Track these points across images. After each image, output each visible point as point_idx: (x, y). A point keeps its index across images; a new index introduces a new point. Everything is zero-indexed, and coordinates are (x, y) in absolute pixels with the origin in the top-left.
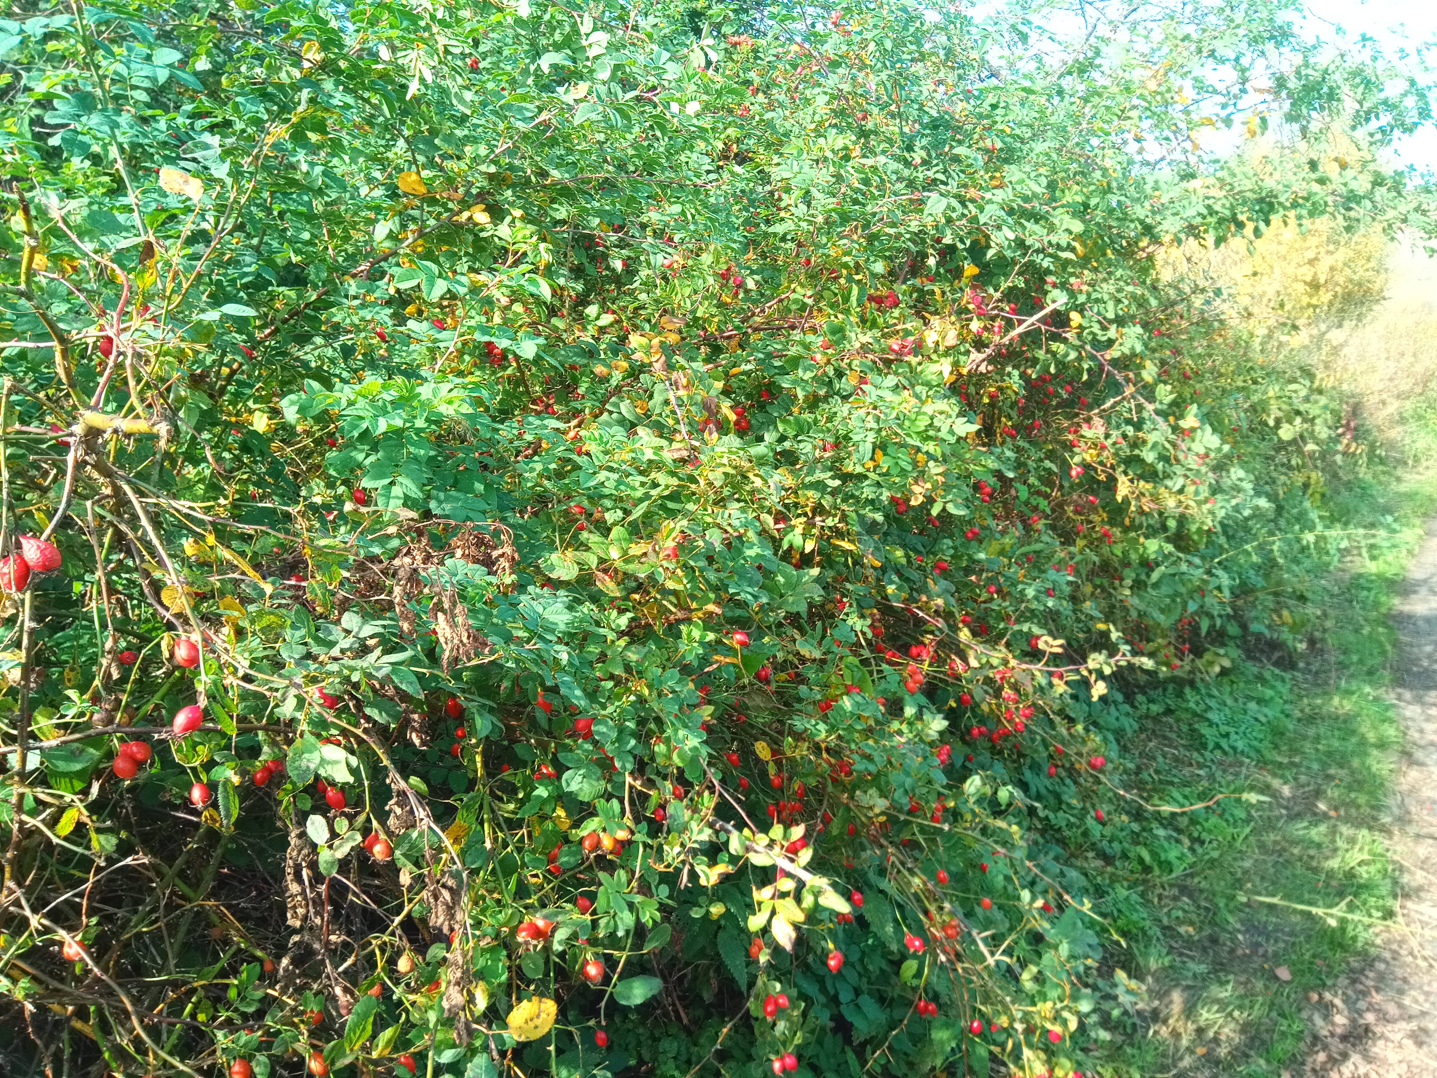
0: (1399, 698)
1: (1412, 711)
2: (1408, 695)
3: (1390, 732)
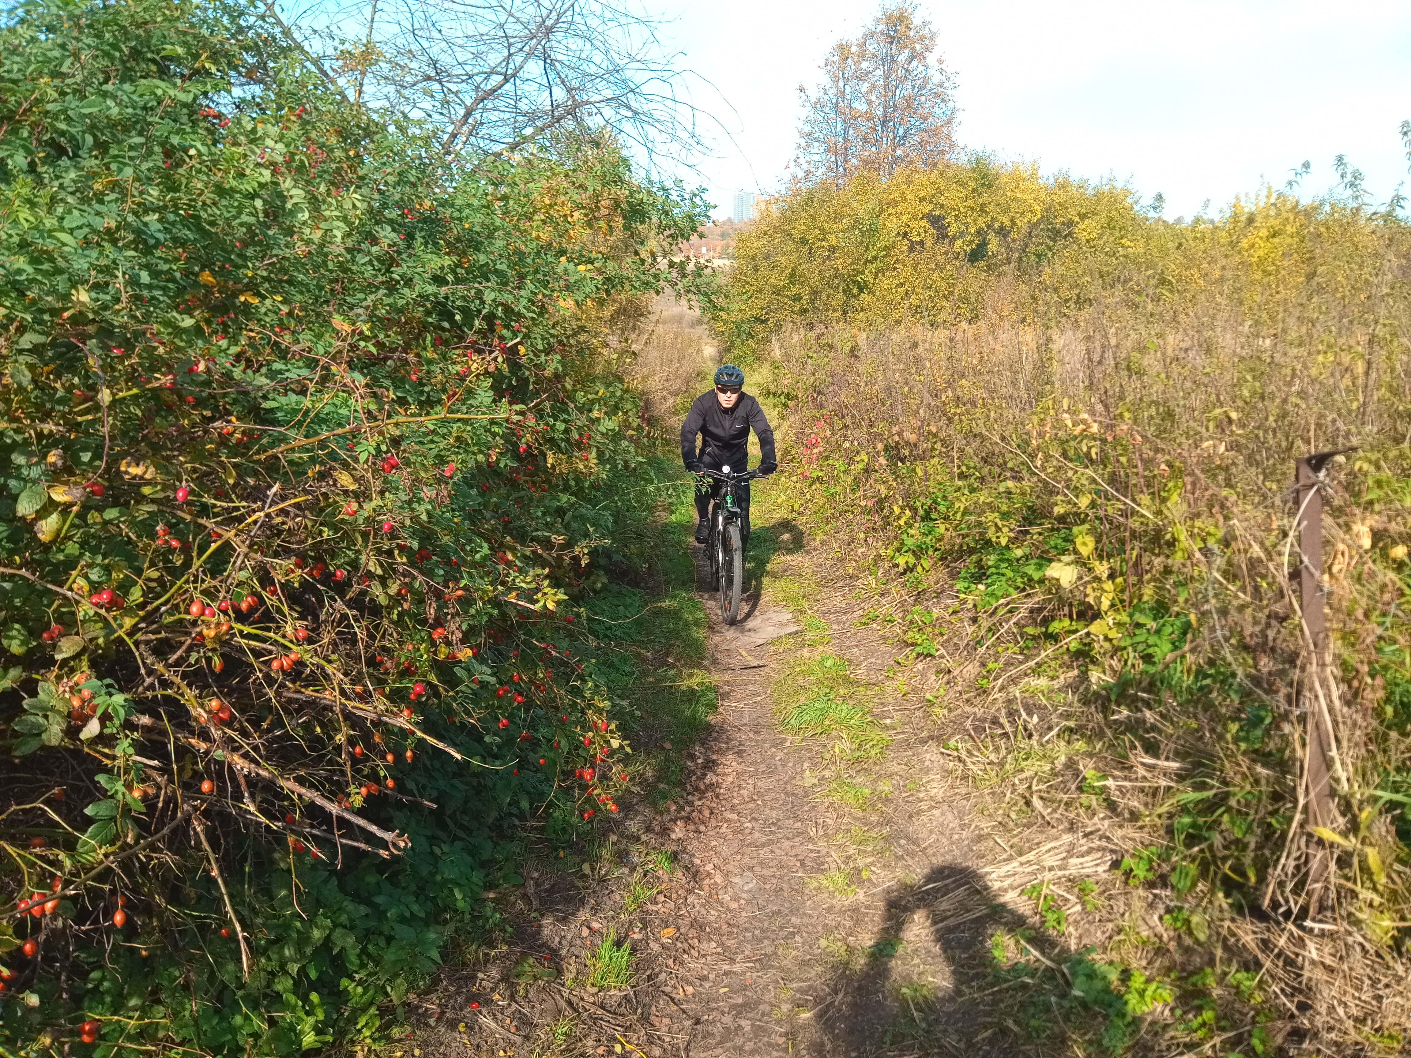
1: (711, 604)
2: (706, 596)
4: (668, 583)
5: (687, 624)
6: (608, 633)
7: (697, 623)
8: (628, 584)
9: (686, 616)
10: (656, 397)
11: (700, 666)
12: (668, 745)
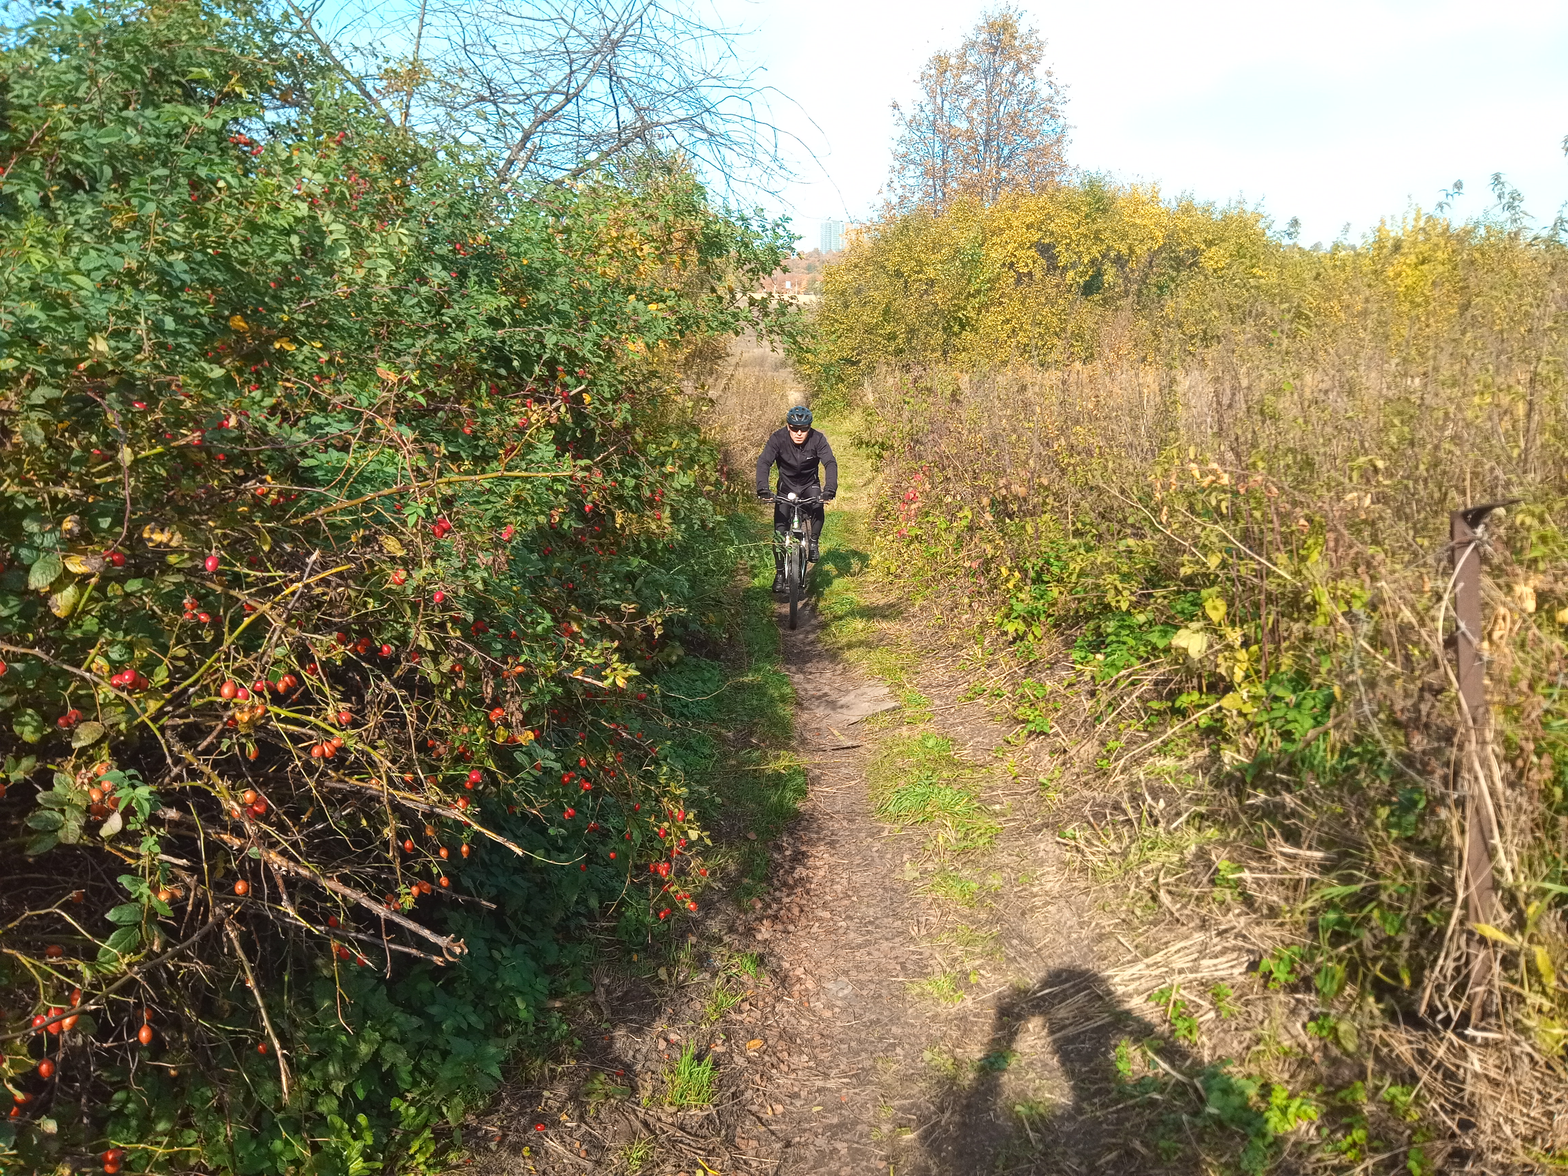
0: (788, 670)
1: (798, 678)
2: (793, 669)
3: (787, 690)
4: (750, 655)
5: (772, 700)
6: (685, 711)
7: (783, 699)
8: (707, 656)
9: (771, 691)
10: (737, 448)
11: (786, 747)
12: (752, 836)
